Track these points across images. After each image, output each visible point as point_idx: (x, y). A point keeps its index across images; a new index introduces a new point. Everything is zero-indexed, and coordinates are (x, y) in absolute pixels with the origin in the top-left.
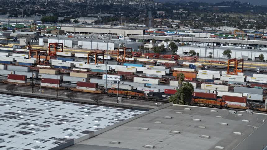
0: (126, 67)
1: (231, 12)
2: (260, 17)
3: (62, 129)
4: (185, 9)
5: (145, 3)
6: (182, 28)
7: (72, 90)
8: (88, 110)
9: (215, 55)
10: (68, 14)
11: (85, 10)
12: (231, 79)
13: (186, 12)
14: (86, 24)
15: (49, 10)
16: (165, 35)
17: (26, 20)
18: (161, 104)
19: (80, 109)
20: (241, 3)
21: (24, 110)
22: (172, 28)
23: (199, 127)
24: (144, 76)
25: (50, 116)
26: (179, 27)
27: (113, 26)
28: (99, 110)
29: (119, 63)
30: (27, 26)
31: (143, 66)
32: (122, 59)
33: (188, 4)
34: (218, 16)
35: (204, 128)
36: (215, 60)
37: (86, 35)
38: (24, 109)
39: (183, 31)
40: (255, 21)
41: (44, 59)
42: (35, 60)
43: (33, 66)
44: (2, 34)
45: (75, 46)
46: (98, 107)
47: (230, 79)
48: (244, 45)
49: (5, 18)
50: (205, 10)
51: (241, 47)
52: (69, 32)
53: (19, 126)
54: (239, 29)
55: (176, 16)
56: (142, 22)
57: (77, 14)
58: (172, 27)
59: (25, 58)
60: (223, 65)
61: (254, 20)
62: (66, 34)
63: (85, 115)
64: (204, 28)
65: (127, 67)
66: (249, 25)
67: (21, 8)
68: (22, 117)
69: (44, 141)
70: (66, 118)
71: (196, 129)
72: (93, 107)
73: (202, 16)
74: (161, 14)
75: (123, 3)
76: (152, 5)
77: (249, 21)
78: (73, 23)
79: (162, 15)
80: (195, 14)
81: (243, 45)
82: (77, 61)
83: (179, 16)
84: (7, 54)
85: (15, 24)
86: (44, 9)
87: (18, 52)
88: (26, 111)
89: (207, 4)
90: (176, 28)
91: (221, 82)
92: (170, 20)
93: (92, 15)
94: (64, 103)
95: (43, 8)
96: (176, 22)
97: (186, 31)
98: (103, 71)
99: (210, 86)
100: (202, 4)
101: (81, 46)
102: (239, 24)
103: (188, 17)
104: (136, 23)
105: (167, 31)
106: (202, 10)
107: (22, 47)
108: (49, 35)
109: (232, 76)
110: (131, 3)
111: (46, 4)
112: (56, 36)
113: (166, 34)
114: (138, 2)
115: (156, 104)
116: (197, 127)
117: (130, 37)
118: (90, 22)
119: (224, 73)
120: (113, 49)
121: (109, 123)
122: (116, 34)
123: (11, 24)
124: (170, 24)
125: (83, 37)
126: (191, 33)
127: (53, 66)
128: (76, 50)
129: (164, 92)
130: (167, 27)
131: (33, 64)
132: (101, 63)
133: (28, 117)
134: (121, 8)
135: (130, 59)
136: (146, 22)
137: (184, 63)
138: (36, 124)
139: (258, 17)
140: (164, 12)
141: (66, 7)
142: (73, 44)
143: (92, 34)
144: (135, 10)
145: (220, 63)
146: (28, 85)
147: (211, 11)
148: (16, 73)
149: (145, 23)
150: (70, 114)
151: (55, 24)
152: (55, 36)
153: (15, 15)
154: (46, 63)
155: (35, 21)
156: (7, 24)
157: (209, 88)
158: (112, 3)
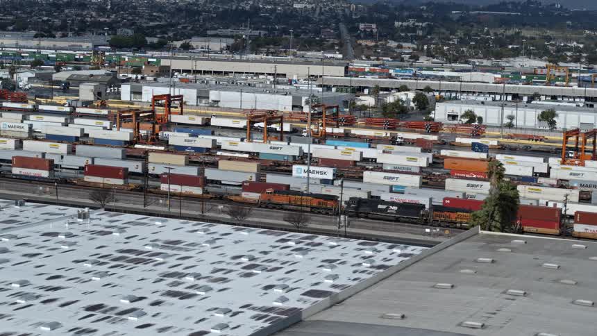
0: (333, 147)
1: (524, 25)
2: (588, 37)
3: (259, 287)
4: (420, 18)
5: (327, 5)
6: (424, 61)
7: (232, 200)
8: (297, 243)
9: (519, 122)
10: (163, 29)
11: (199, 20)
12: (574, 174)
13: (424, 24)
14: (209, 52)
15: (119, 22)
16: (390, 76)
17: (74, 43)
18: (438, 230)
19: (277, 241)
20: (543, 4)
21: (158, 245)
22: (402, 60)
23: (562, 281)
24: (379, 168)
25: (221, 259)
26: (418, 60)
27: (270, 57)
28: (320, 244)
29: (316, 140)
30: (82, 57)
31: (370, 147)
32: (318, 132)
33: (425, 8)
34: (496, 34)
35: (574, 283)
36: (523, 132)
37: (219, 77)
38: (158, 243)
39: (429, 69)
40: (581, 46)
41: (147, 132)
42: (130, 133)
43: (127, 147)
44: (34, 75)
45: (204, 101)
46: (317, 237)
47: (571, 174)
48: (574, 98)
49: (27, 40)
50: (463, 21)
51: (574, 105)
52: (179, 71)
53: (161, 280)
54: (551, 64)
55: (403, 34)
56: (331, 48)
57: (183, 30)
58: (403, 58)
59: (105, 128)
60: (542, 143)
61: (578, 43)
62: (173, 74)
63: (297, 256)
64: (473, 60)
65: (336, 148)
66: (569, 54)
67: (56, 18)
68: (160, 259)
69: (230, 314)
70: (257, 263)
71: (556, 286)
72: (307, 238)
73: (460, 33)
74: (369, 30)
75: (278, 5)
76: (344, 11)
77: (565, 46)
78: (179, 51)
79: (372, 31)
80: (443, 30)
81: (573, 100)
82: (219, 135)
83: (410, 34)
84: (62, 120)
85: (53, 54)
86: (107, 20)
87: (82, 116)
88: (163, 247)
89: (467, 8)
90: (411, 60)
91: (555, 182)
92: (393, 44)
93: (218, 32)
94: (238, 230)
95: (104, 17)
96: (408, 47)
97: (434, 69)
98: (286, 158)
99: (538, 190)
100: (456, 7)
101: (217, 102)
102: (547, 52)
103: (429, 37)
104: (320, 51)
105: (393, 67)
106: (458, 21)
107: (87, 104)
108: (137, 77)
109: (575, 169)
110: (296, 6)
111: (109, 7)
112: (155, 80)
113: (393, 74)
114: (311, 4)
115: (428, 230)
116: (556, 281)
117: (319, 82)
118: (217, 49)
119: (554, 161)
120: (289, 109)
121: (355, 272)
122: (284, 75)
123: (44, 52)
124: (394, 52)
125: (214, 82)
126: (447, 73)
127: (172, 147)
128: (207, 112)
129: (441, 204)
130: (390, 60)
131: (126, 142)
132: (276, 139)
133: (173, 261)
134: (276, 17)
135: (336, 130)
136: (342, 48)
137: (458, 140)
138: (198, 276)
139: (585, 35)
140: (374, 26)
141: (155, 14)
142: (198, 97)
143: (231, 76)
144: (308, 20)
145: (536, 140)
146: (131, 190)
147: (479, 23)
148: (98, 162)
149: (338, 50)
150: (261, 253)
151: (141, 52)
152: (152, 78)
153: (46, 32)
154: (153, 140)
155: (95, 46)
156: (35, 52)
157: (534, 196)
158: (256, 4)
